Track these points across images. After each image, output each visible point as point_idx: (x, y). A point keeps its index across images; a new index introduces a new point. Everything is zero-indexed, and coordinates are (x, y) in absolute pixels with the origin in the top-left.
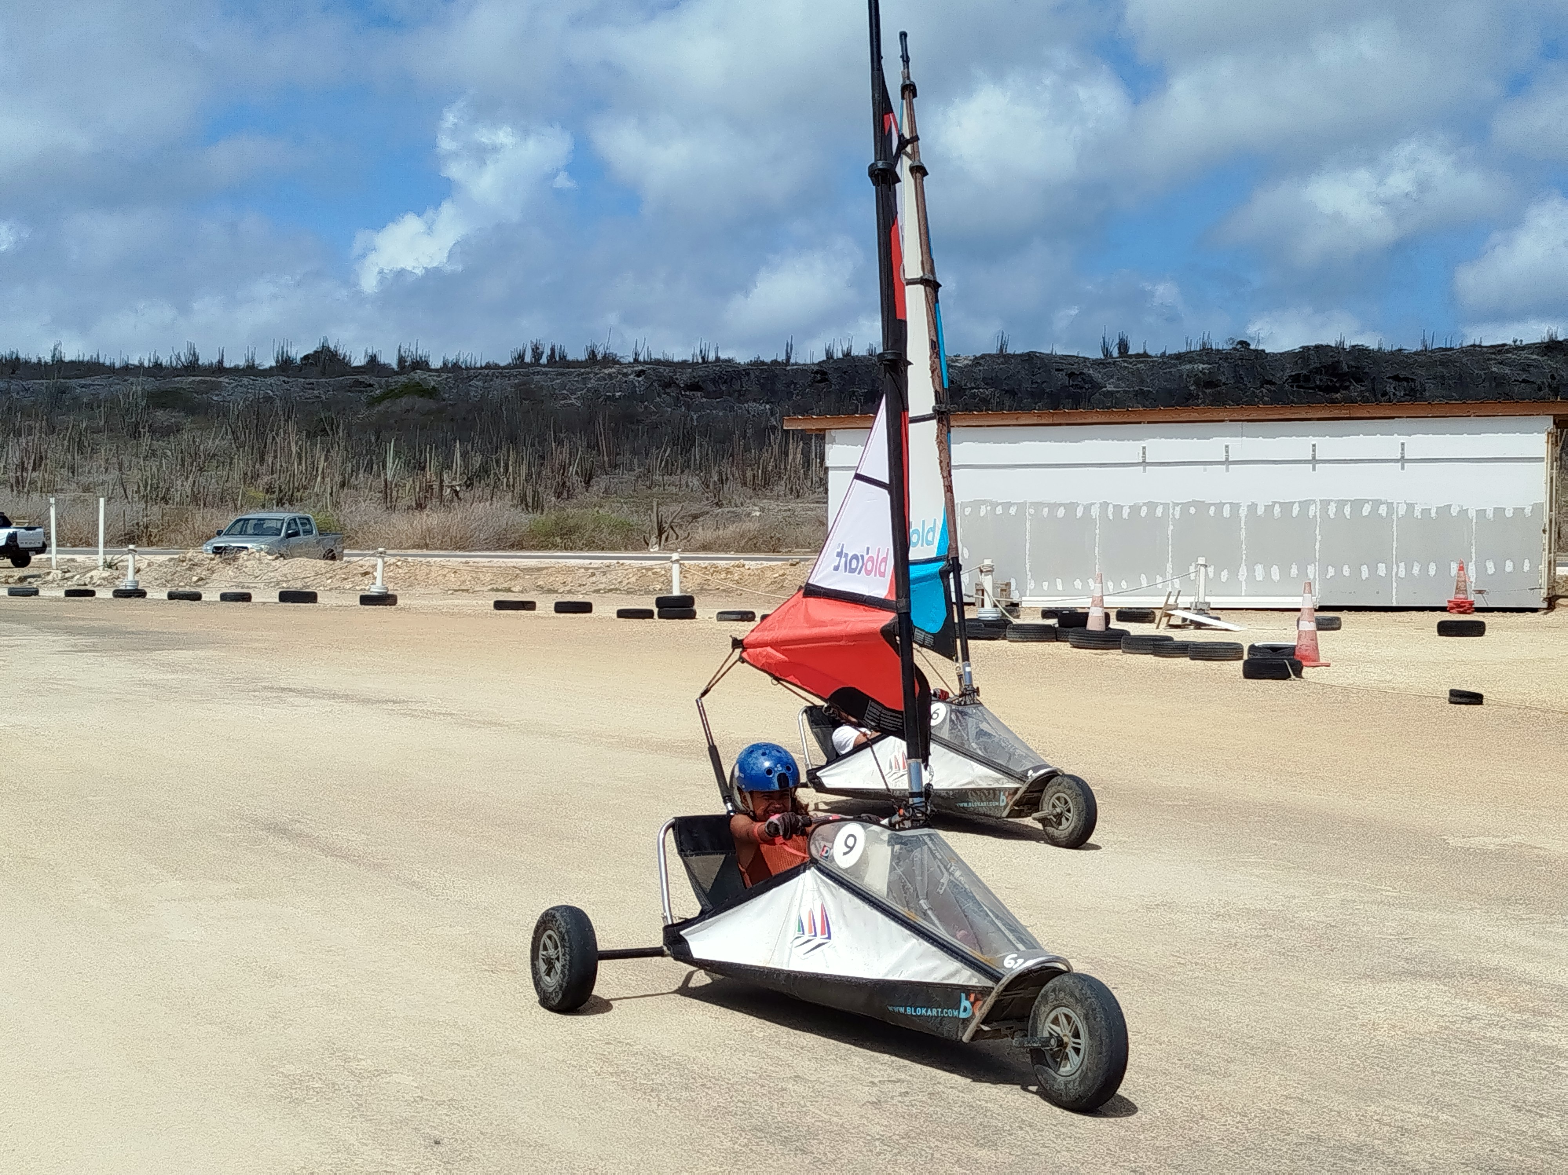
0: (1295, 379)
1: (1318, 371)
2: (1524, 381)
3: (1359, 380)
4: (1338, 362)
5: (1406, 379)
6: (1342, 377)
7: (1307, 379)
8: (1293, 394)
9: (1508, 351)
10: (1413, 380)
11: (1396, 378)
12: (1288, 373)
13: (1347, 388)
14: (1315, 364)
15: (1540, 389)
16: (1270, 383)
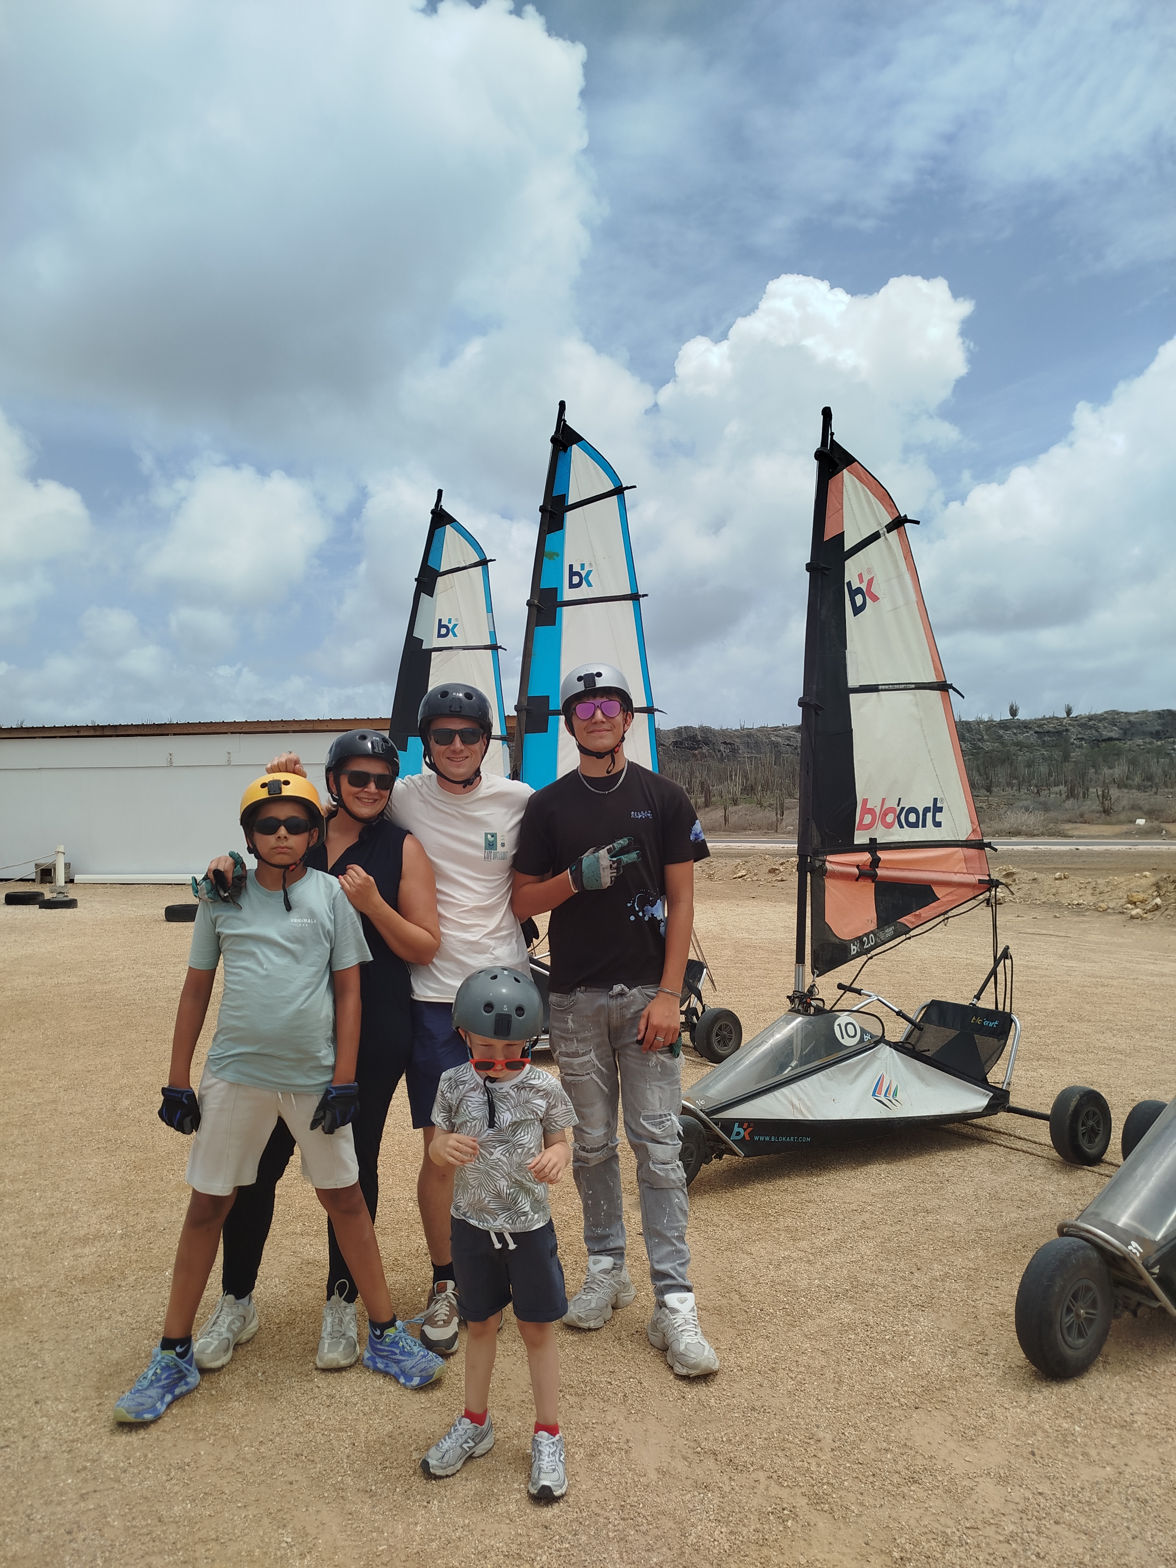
0: (675, 743)
1: (686, 739)
2: (788, 745)
3: (707, 744)
4: (696, 735)
5: (730, 744)
6: (698, 742)
7: (681, 743)
8: (674, 751)
9: (780, 730)
10: (734, 744)
11: (725, 743)
12: (672, 740)
13: (701, 748)
14: (684, 736)
15: (796, 749)
16: (663, 745)
